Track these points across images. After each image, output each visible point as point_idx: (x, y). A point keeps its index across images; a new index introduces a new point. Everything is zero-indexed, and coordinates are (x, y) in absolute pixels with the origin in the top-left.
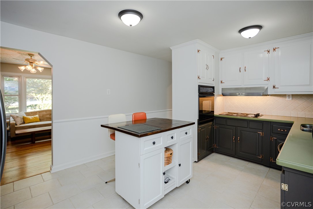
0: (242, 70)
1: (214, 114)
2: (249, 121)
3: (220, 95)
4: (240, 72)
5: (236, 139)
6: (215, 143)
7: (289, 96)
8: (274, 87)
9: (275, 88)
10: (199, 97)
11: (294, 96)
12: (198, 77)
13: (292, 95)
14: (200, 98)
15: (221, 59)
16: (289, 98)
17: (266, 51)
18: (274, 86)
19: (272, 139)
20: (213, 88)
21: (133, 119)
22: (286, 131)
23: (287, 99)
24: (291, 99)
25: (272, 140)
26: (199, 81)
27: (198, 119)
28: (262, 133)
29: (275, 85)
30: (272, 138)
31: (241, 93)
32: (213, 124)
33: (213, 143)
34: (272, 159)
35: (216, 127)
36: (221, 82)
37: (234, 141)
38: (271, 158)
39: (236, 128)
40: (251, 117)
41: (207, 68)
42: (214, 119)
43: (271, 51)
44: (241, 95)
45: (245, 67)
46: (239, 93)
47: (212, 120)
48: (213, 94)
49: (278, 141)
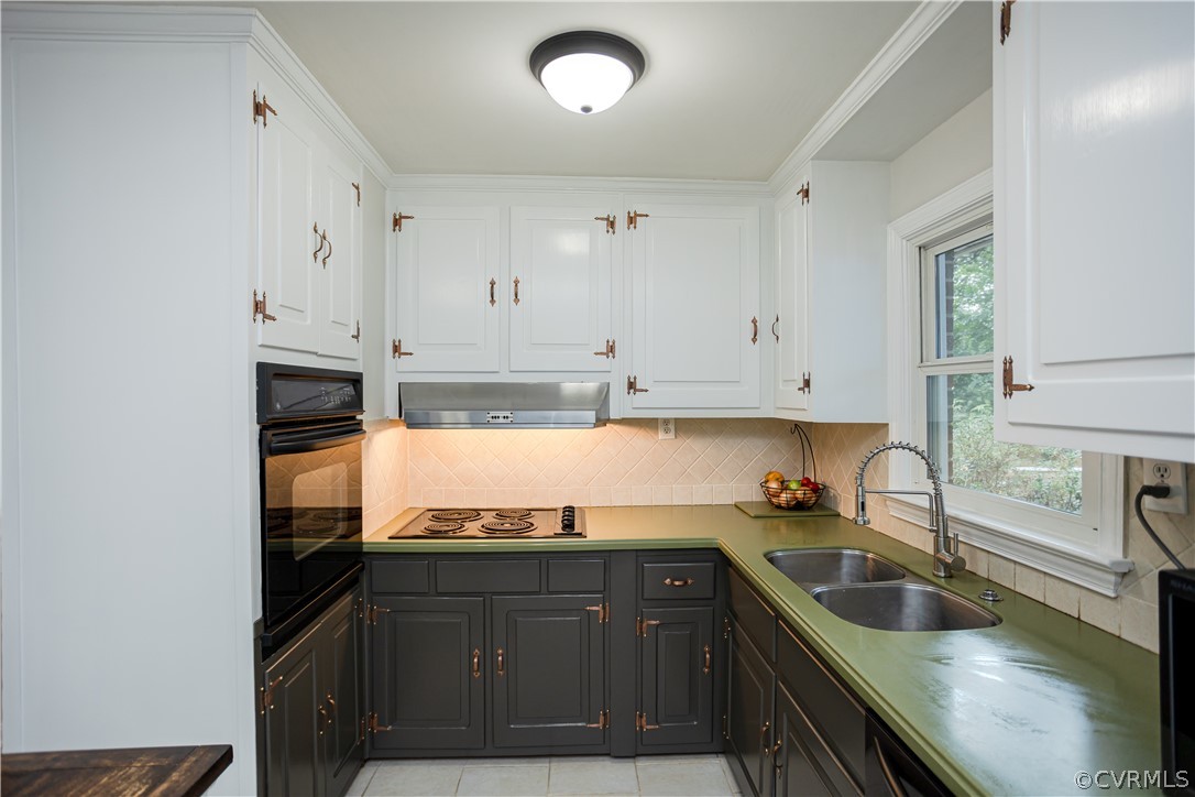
0: (504, 292)
1: (364, 537)
2: (544, 559)
3: (392, 423)
4: (493, 301)
5: (488, 658)
6: (372, 710)
7: (666, 421)
8: (631, 385)
9: (636, 390)
11: (686, 427)
12: (259, 307)
13: (675, 419)
16: (665, 433)
17: (602, 219)
18: (632, 380)
19: (641, 629)
20: (355, 380)
22: (689, 582)
23: (661, 435)
24: (671, 435)
25: (642, 633)
26: (264, 332)
27: (259, 615)
28: (604, 608)
29: (635, 378)
30: (641, 622)
31: (501, 414)
32: (355, 601)
33: (362, 714)
34: (644, 718)
35: (375, 614)
36: (396, 349)
37: (477, 675)
38: (641, 716)
39: (488, 602)
40: (545, 533)
41: (322, 250)
42: (363, 568)
43: (621, 223)
44: (501, 420)
45: (516, 282)
46: (493, 414)
47: (353, 583)
48: (354, 418)
49: (662, 634)
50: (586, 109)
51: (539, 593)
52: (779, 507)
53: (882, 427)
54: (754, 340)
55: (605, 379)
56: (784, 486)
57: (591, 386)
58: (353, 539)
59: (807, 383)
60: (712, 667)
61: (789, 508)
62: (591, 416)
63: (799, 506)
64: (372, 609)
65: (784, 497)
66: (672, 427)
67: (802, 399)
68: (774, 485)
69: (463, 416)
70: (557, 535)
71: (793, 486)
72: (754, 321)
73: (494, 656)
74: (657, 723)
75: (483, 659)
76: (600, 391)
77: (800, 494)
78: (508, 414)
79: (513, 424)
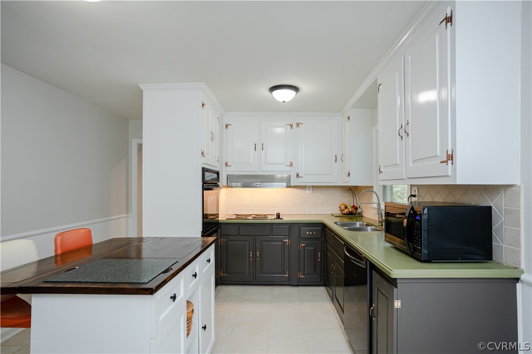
0: (259, 147)
1: (219, 219)
2: (271, 225)
3: (225, 187)
4: (255, 150)
5: (255, 255)
6: (220, 269)
7: (309, 187)
8: (297, 175)
9: (299, 177)
10: (204, 189)
11: (315, 188)
12: (202, 153)
13: (312, 186)
14: (205, 191)
15: (226, 126)
16: (309, 190)
17: (289, 125)
20: (218, 173)
21: (56, 250)
22: (314, 233)
23: (307, 192)
24: (311, 192)
25: (300, 248)
26: (203, 160)
27: (202, 230)
28: (289, 240)
29: (299, 173)
30: (300, 245)
31: (258, 184)
33: (218, 270)
36: (226, 164)
37: (251, 259)
38: (300, 273)
39: (255, 238)
40: (271, 219)
41: (213, 138)
42: (219, 227)
43: (295, 126)
44: (258, 185)
45: (263, 144)
46: (256, 183)
47: (216, 231)
48: (217, 184)
49: (306, 248)
50: (284, 102)
51: (269, 236)
52: (344, 214)
53: (372, 187)
54: (336, 161)
55: (290, 173)
56: (346, 207)
57: (285, 175)
58: (217, 219)
59: (349, 174)
60: (321, 258)
61: (347, 214)
62: (285, 184)
63: (351, 213)
64: (221, 240)
65: (346, 211)
66: (311, 189)
67: (348, 179)
68: (343, 207)
69: (239, 184)
70: (275, 219)
71: (349, 207)
72: (336, 156)
73: (256, 254)
74: (304, 275)
75: (253, 255)
76: (288, 177)
77: (350, 210)
78: (260, 183)
79: (262, 187)
